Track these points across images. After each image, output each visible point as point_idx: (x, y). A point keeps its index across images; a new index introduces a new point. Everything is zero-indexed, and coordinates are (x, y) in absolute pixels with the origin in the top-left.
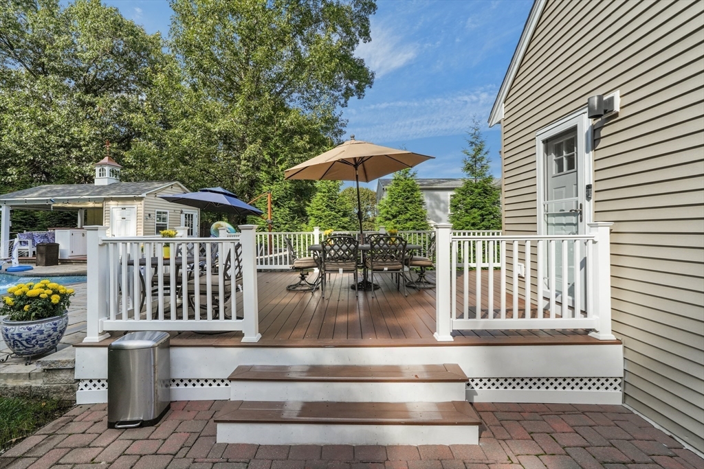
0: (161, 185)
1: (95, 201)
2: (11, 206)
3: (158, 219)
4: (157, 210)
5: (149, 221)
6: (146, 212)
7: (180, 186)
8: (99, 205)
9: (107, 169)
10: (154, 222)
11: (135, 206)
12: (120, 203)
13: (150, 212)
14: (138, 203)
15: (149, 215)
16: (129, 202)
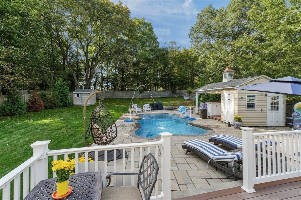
0: (251, 79)
1: (219, 90)
2: (198, 93)
3: (248, 100)
4: (247, 95)
5: (241, 101)
6: (240, 96)
7: (266, 78)
8: (219, 93)
9: (227, 74)
10: (245, 102)
11: (234, 93)
12: (228, 91)
13: (242, 96)
14: (235, 91)
15: (242, 98)
16: (231, 91)
